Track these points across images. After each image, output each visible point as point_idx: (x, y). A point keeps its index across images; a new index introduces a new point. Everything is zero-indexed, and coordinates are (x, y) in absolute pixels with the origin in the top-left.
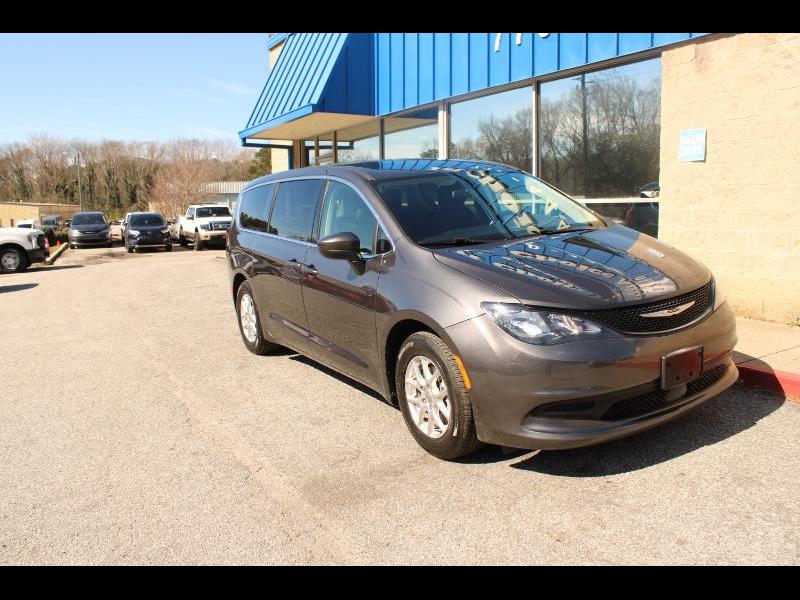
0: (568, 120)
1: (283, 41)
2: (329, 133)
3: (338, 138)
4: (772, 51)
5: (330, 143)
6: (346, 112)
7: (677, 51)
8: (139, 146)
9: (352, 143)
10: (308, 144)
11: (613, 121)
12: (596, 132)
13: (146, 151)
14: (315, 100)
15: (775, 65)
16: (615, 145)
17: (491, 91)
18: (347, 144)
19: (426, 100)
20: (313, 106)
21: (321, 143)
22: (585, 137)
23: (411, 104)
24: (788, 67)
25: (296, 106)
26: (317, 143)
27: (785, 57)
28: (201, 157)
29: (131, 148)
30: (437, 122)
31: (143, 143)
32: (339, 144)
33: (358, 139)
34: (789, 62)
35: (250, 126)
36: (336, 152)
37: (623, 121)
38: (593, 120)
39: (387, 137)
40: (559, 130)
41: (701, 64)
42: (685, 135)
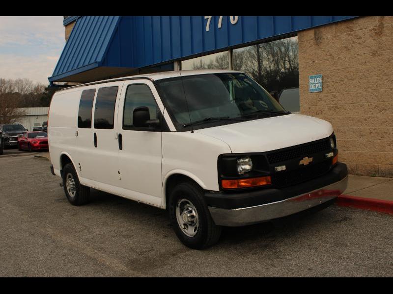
0: (249, 62)
1: (75, 21)
4: (352, 35)
7: (305, 33)
11: (277, 63)
12: (268, 69)
14: (99, 59)
15: (354, 42)
16: (278, 78)
17: (204, 54)
19: (167, 59)
20: (99, 63)
22: (260, 73)
23: (158, 62)
24: (359, 43)
25: (87, 63)
28: (7, 91)
34: (360, 41)
37: (284, 63)
38: (265, 63)
40: (244, 69)
41: (318, 40)
42: (311, 78)
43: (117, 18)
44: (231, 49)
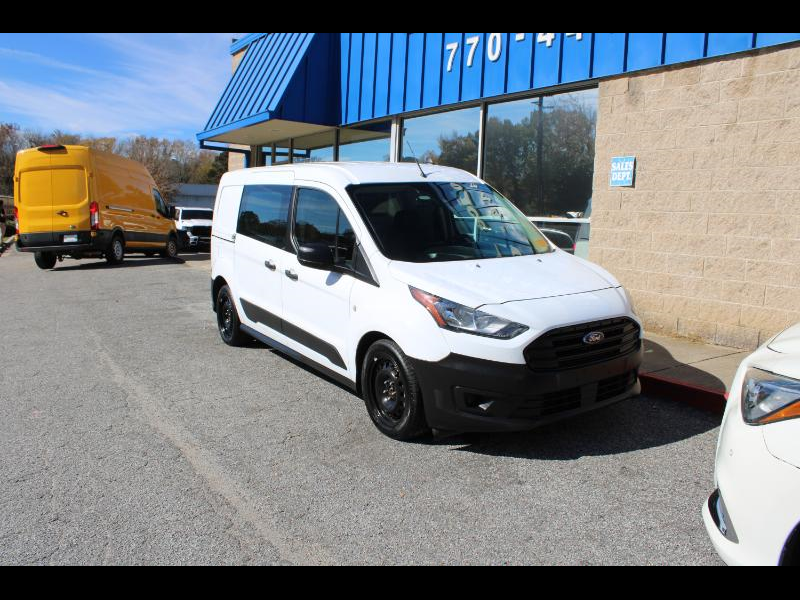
1: (246, 47)
2: (286, 140)
3: (295, 145)
4: (693, 90)
5: (286, 150)
6: (304, 121)
7: (612, 83)
9: (309, 151)
10: (266, 149)
14: (273, 108)
15: (696, 103)
17: (441, 109)
18: (304, 152)
19: (381, 113)
20: (271, 112)
21: (278, 150)
23: (366, 116)
24: (706, 105)
25: (254, 112)
26: (274, 149)
27: (704, 97)
28: (160, 157)
30: (389, 136)
32: (296, 151)
33: (314, 148)
35: (209, 128)
36: (292, 159)
39: (341, 147)
41: (633, 97)
42: (616, 161)
43: (311, 36)
44: (485, 104)
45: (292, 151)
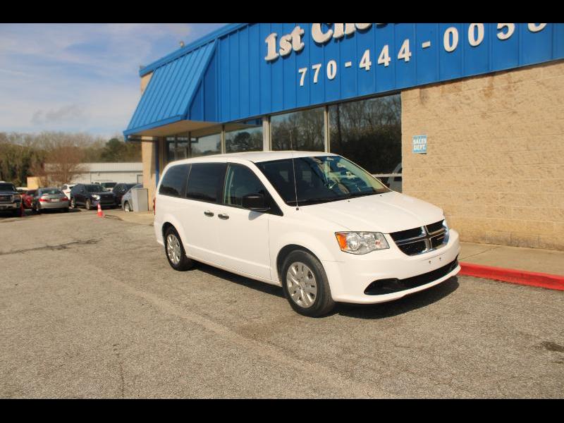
1: (151, 72)
3: (192, 135)
4: (460, 95)
5: (186, 139)
7: (409, 92)
8: (18, 137)
9: (197, 139)
10: (168, 139)
13: (24, 141)
15: (462, 103)
17: (297, 110)
19: (255, 114)
20: (181, 116)
21: (179, 139)
26: (176, 139)
27: (467, 99)
29: (12, 138)
31: (21, 135)
32: (192, 139)
33: (201, 137)
35: (131, 128)
36: (190, 145)
41: (423, 99)
42: (415, 138)
44: (327, 106)
45: (190, 139)
